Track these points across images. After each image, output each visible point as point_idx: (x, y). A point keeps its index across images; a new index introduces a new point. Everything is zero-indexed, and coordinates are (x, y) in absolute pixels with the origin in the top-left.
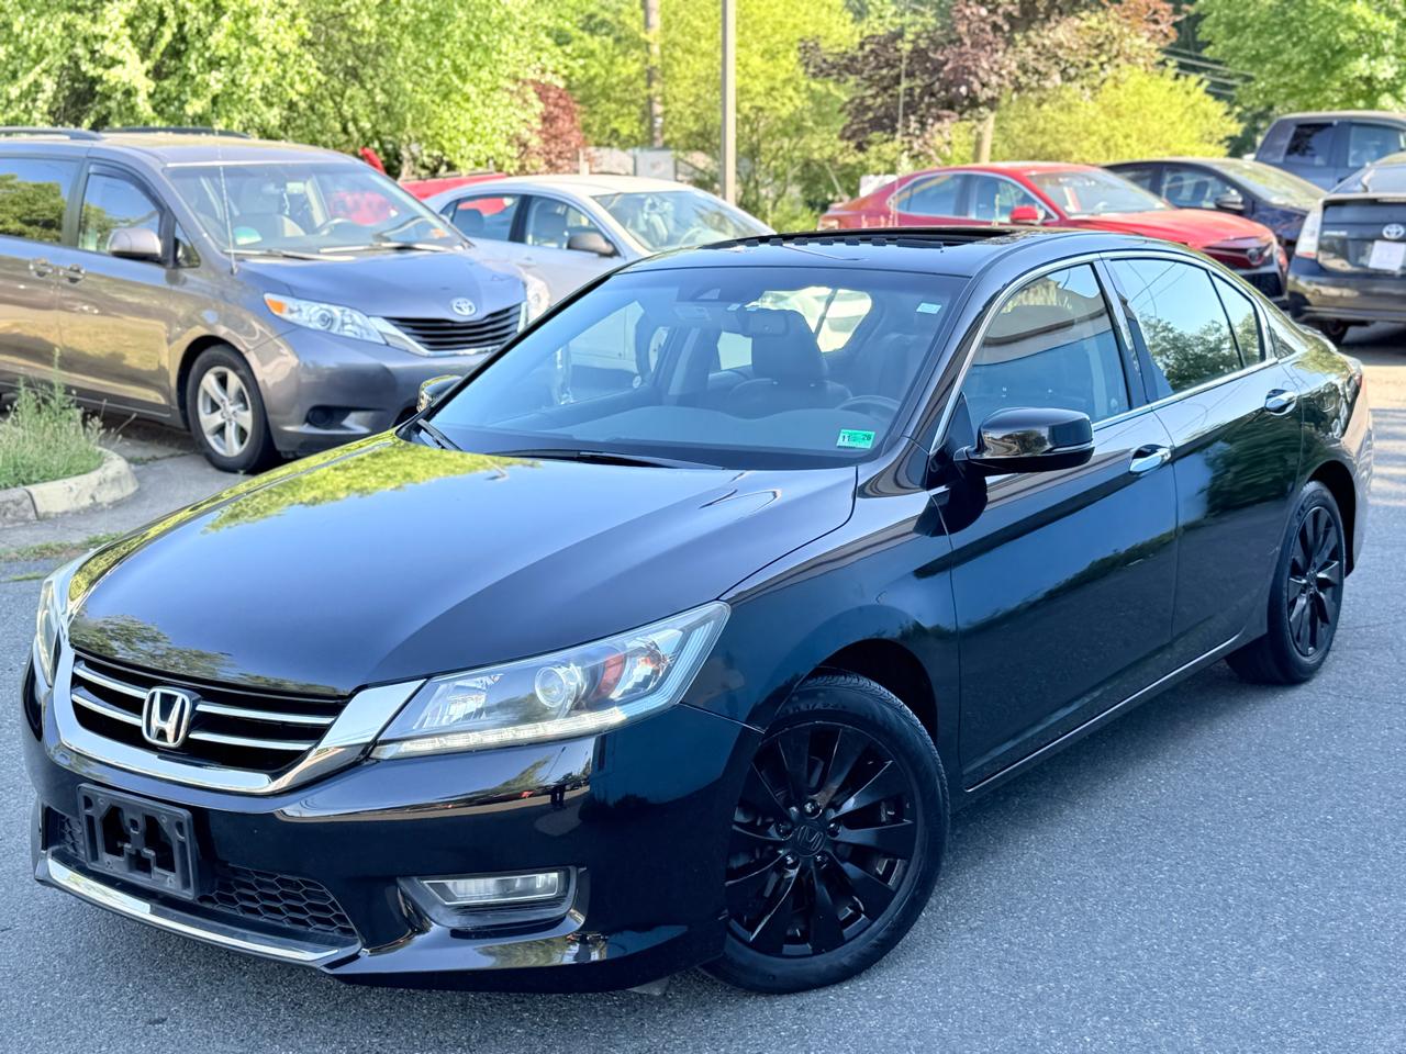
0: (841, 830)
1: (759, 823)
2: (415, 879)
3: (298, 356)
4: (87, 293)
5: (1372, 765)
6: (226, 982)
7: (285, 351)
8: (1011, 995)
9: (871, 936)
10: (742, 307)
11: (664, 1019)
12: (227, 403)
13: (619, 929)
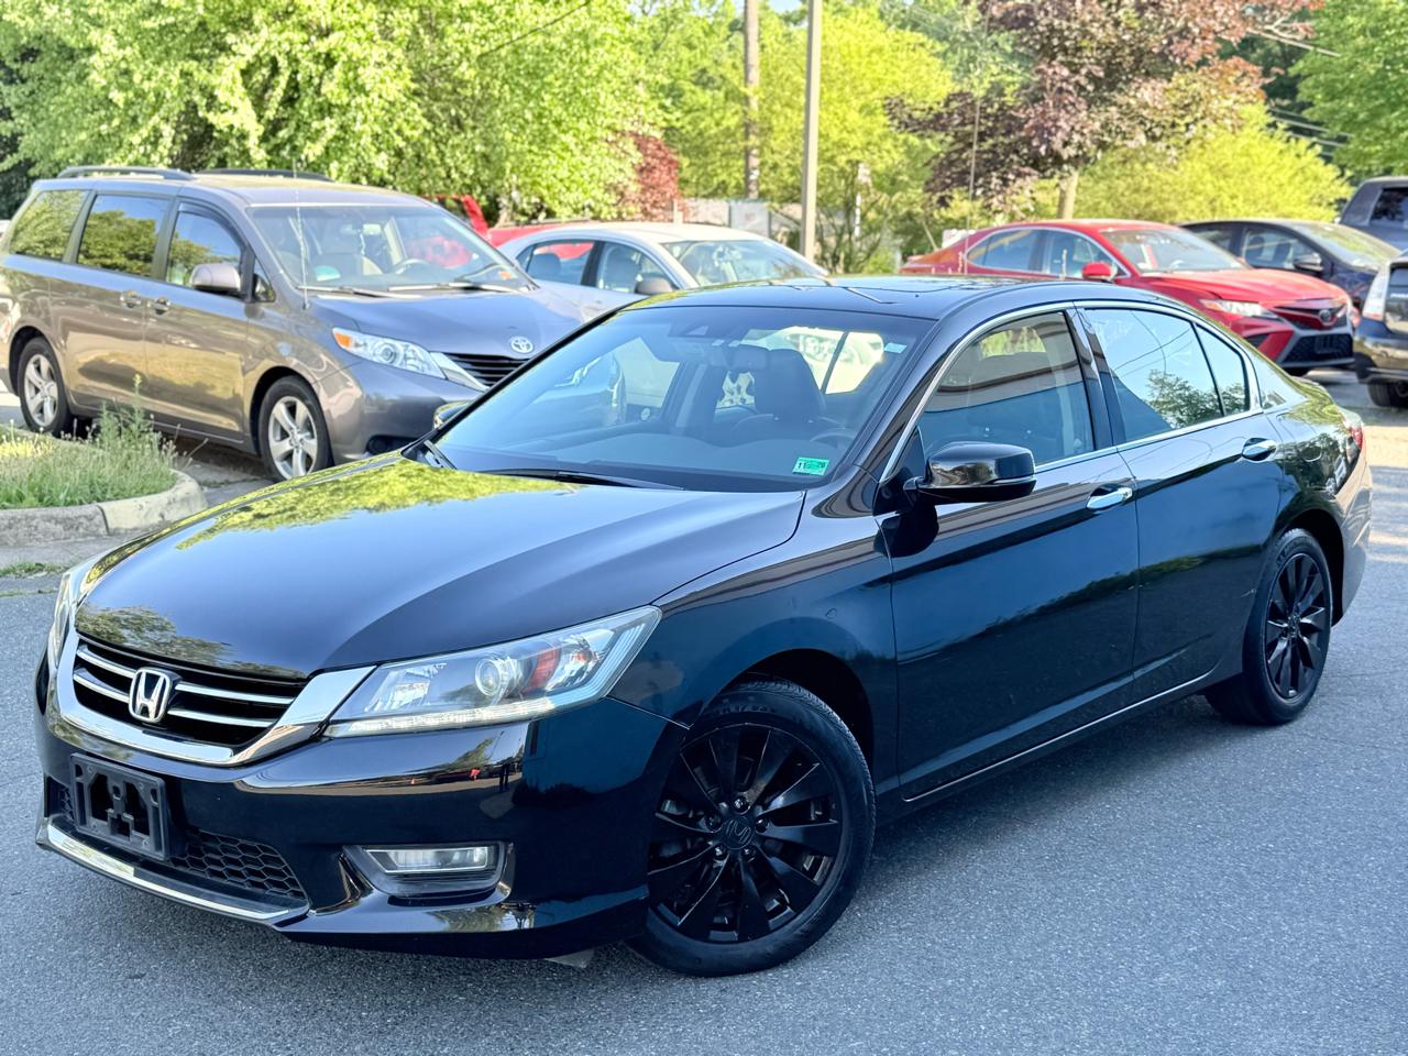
0: (770, 826)
1: (691, 815)
2: (360, 848)
3: (361, 389)
4: (188, 328)
5: (1328, 801)
6: (205, 946)
7: (351, 383)
8: (922, 987)
9: (796, 927)
10: (726, 344)
11: (594, 994)
12: (295, 431)
13: (548, 899)
